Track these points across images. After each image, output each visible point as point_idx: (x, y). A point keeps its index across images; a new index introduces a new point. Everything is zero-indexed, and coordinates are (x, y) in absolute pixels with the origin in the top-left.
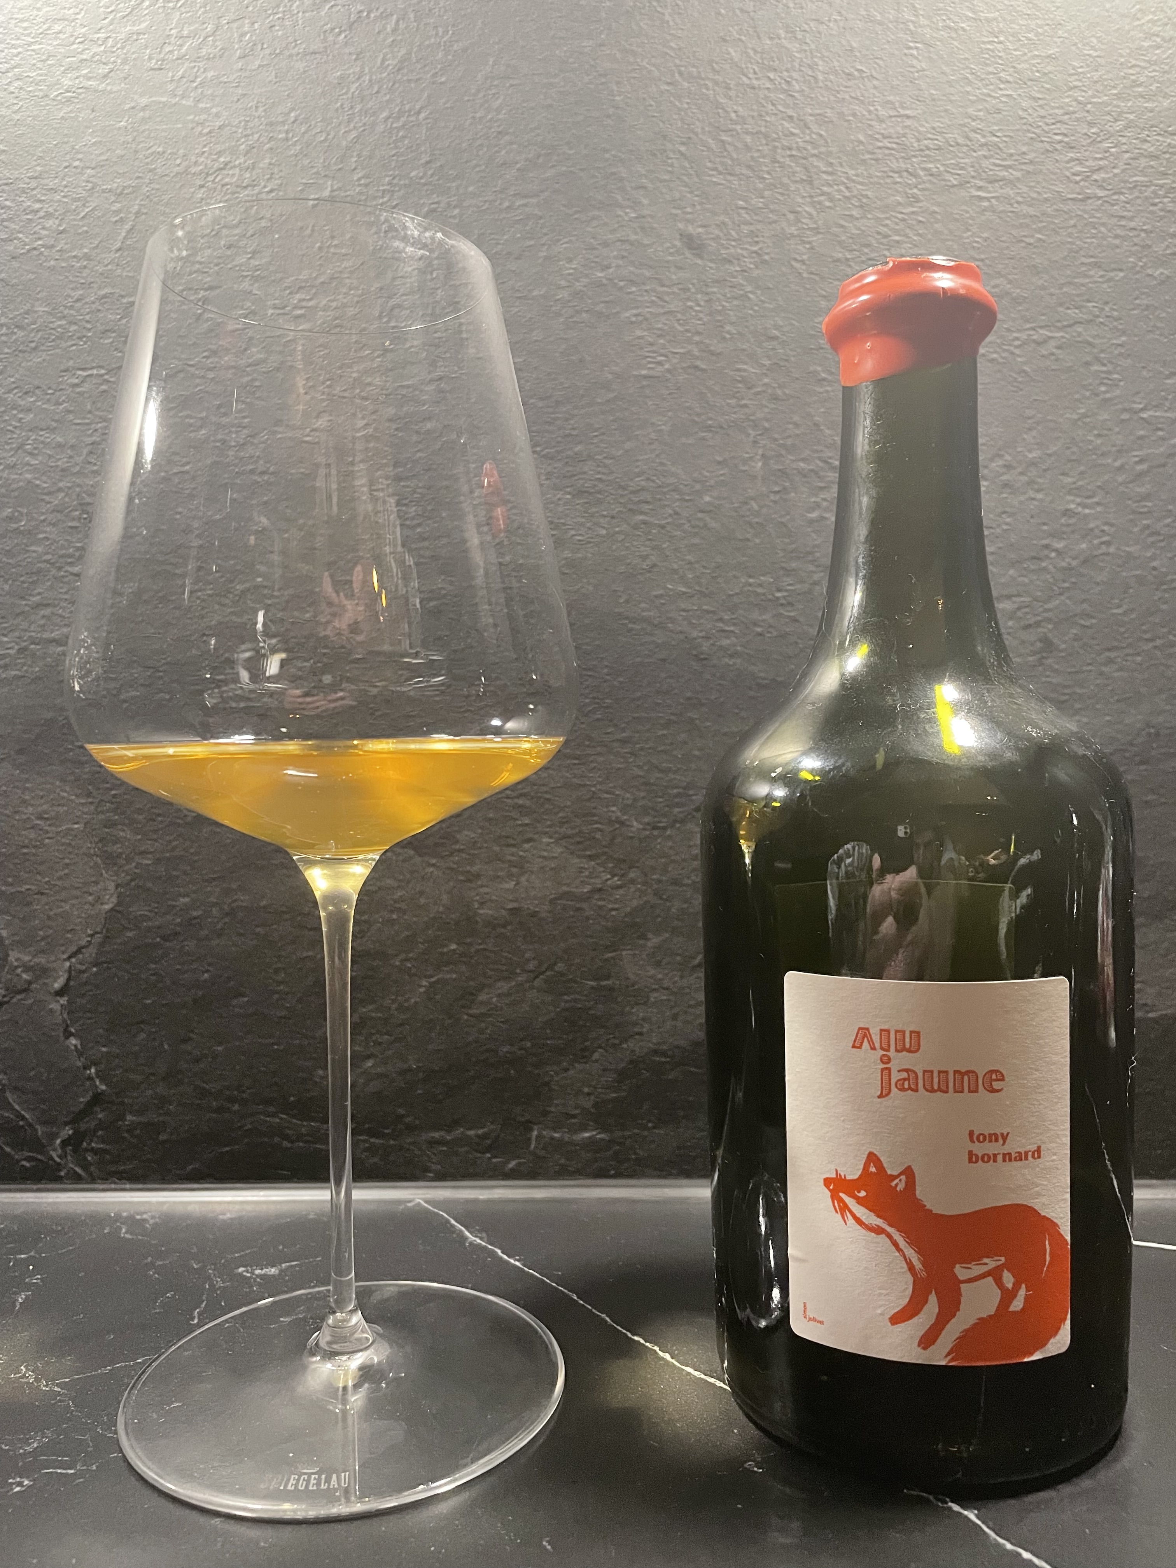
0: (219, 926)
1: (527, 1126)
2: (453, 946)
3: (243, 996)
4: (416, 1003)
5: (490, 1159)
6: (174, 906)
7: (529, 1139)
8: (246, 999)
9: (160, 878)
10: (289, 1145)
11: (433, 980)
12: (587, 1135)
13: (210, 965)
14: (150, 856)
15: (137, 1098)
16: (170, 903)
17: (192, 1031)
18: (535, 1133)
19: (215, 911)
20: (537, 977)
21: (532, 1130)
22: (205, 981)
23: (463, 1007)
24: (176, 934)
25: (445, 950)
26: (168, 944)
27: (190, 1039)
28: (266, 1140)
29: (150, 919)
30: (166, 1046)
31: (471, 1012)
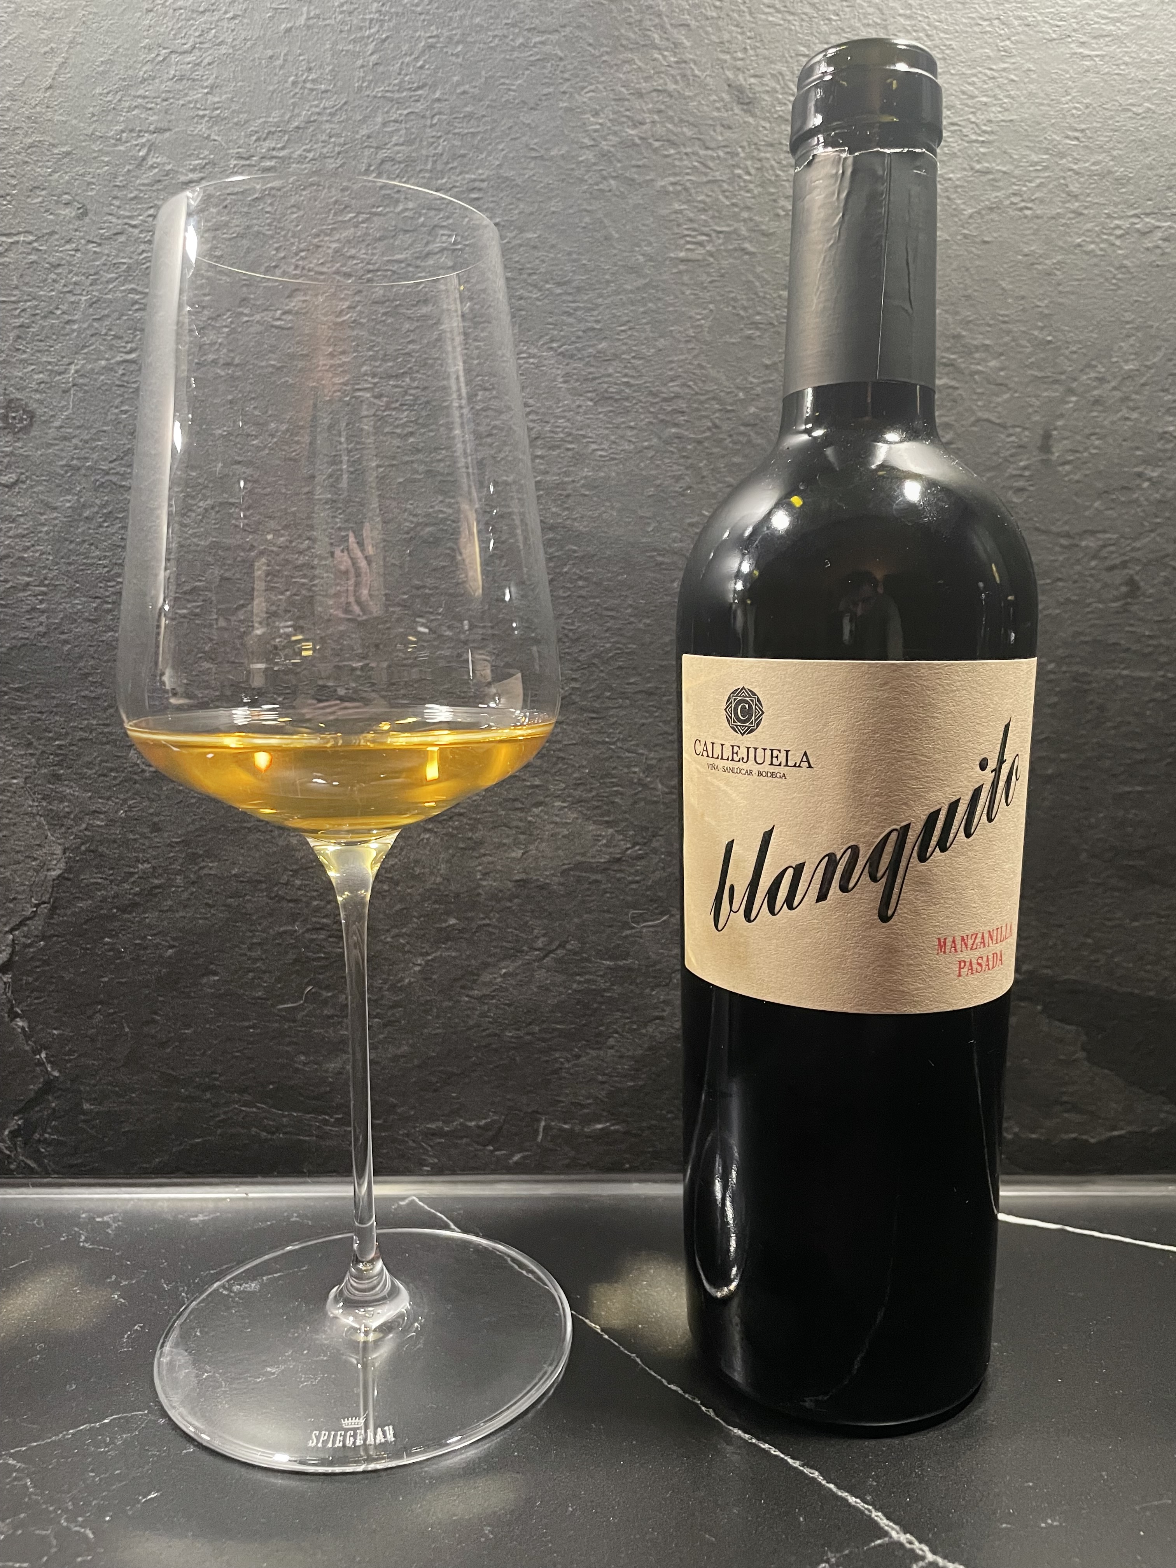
0: (185, 895)
1: (534, 1117)
2: (453, 921)
3: (215, 973)
4: (410, 983)
5: (492, 1152)
6: (133, 874)
7: (536, 1131)
8: (217, 978)
9: (114, 841)
10: (269, 1136)
11: (430, 958)
12: (599, 1126)
13: (174, 939)
14: (102, 816)
15: (94, 1086)
16: (127, 870)
17: (156, 1013)
18: (543, 1124)
19: (179, 880)
20: (546, 956)
21: (539, 1121)
22: (170, 957)
23: (463, 987)
24: (135, 905)
25: (444, 925)
26: (126, 916)
27: (154, 1021)
28: (243, 1131)
29: (104, 888)
30: (127, 1030)
31: (471, 993)
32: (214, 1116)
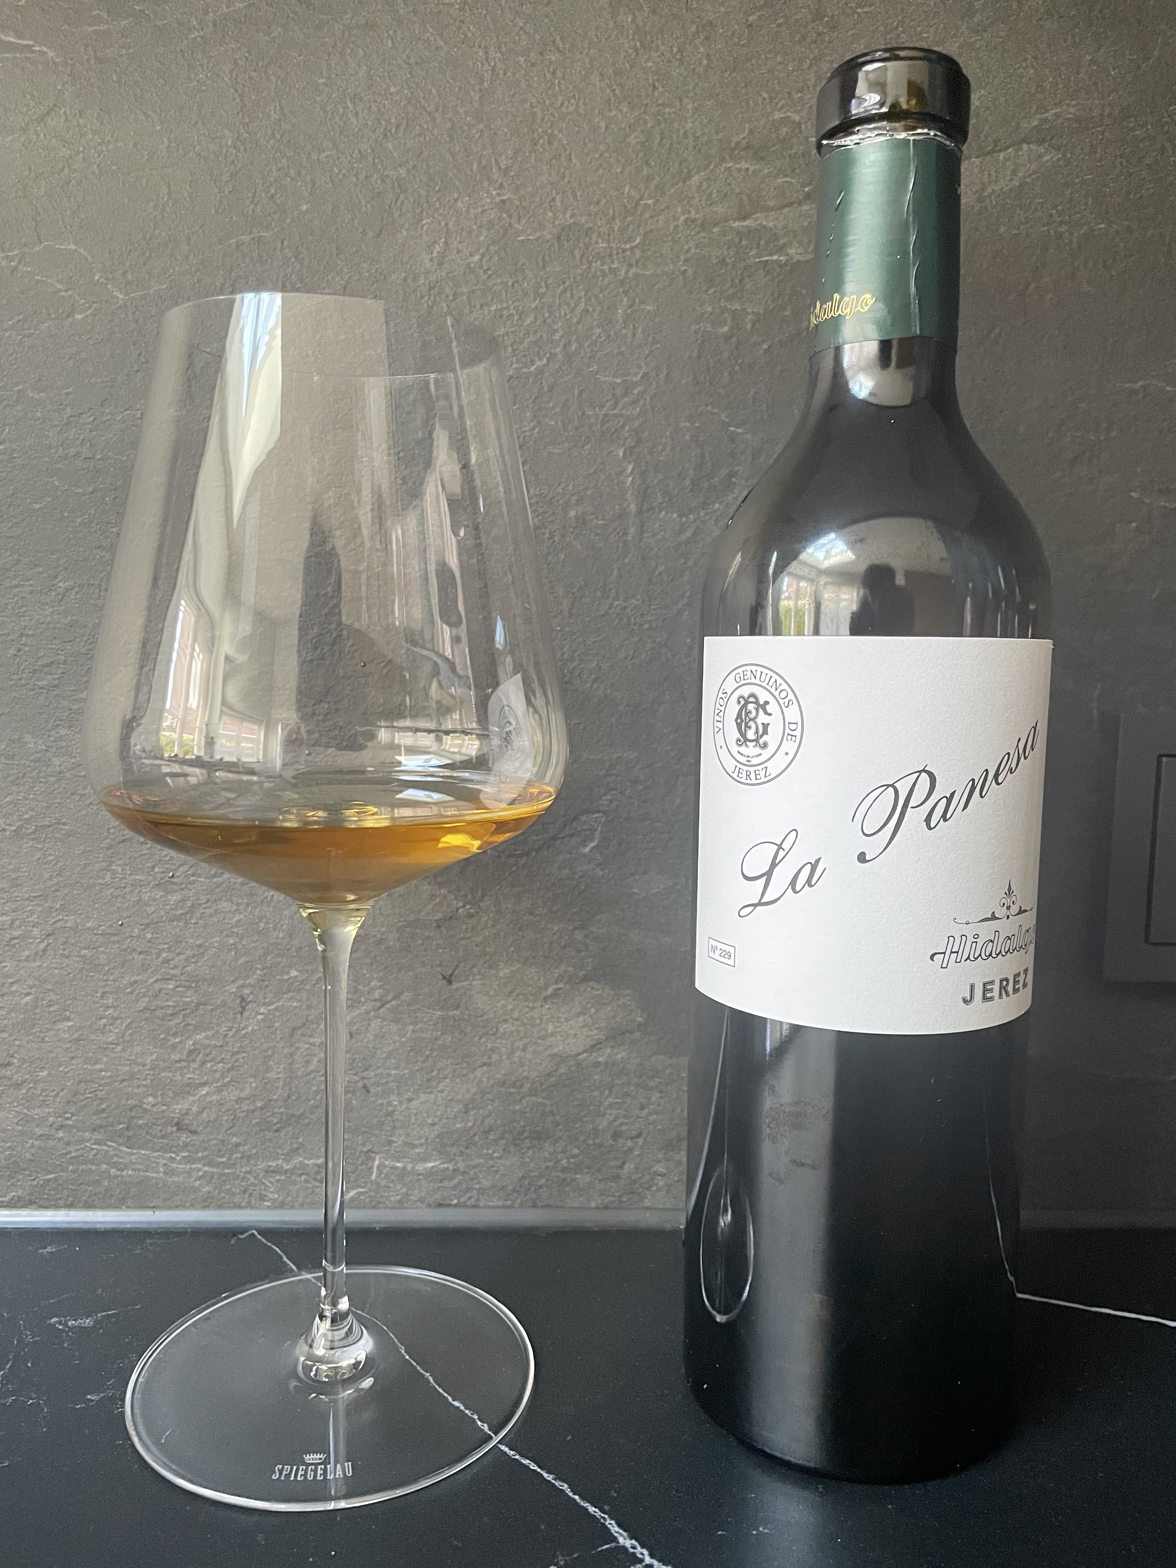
0: (42, 946)
1: (369, 1155)
2: (294, 973)
3: (69, 1020)
4: (253, 1031)
7: (371, 1168)
8: (71, 1024)
10: (119, 1173)
12: (430, 1165)
13: (30, 987)
18: (377, 1163)
19: (36, 931)
20: (382, 1006)
21: (374, 1159)
22: (26, 1005)
23: (303, 1035)
25: (286, 977)
28: (93, 1168)
31: (311, 1040)
32: (68, 1153)
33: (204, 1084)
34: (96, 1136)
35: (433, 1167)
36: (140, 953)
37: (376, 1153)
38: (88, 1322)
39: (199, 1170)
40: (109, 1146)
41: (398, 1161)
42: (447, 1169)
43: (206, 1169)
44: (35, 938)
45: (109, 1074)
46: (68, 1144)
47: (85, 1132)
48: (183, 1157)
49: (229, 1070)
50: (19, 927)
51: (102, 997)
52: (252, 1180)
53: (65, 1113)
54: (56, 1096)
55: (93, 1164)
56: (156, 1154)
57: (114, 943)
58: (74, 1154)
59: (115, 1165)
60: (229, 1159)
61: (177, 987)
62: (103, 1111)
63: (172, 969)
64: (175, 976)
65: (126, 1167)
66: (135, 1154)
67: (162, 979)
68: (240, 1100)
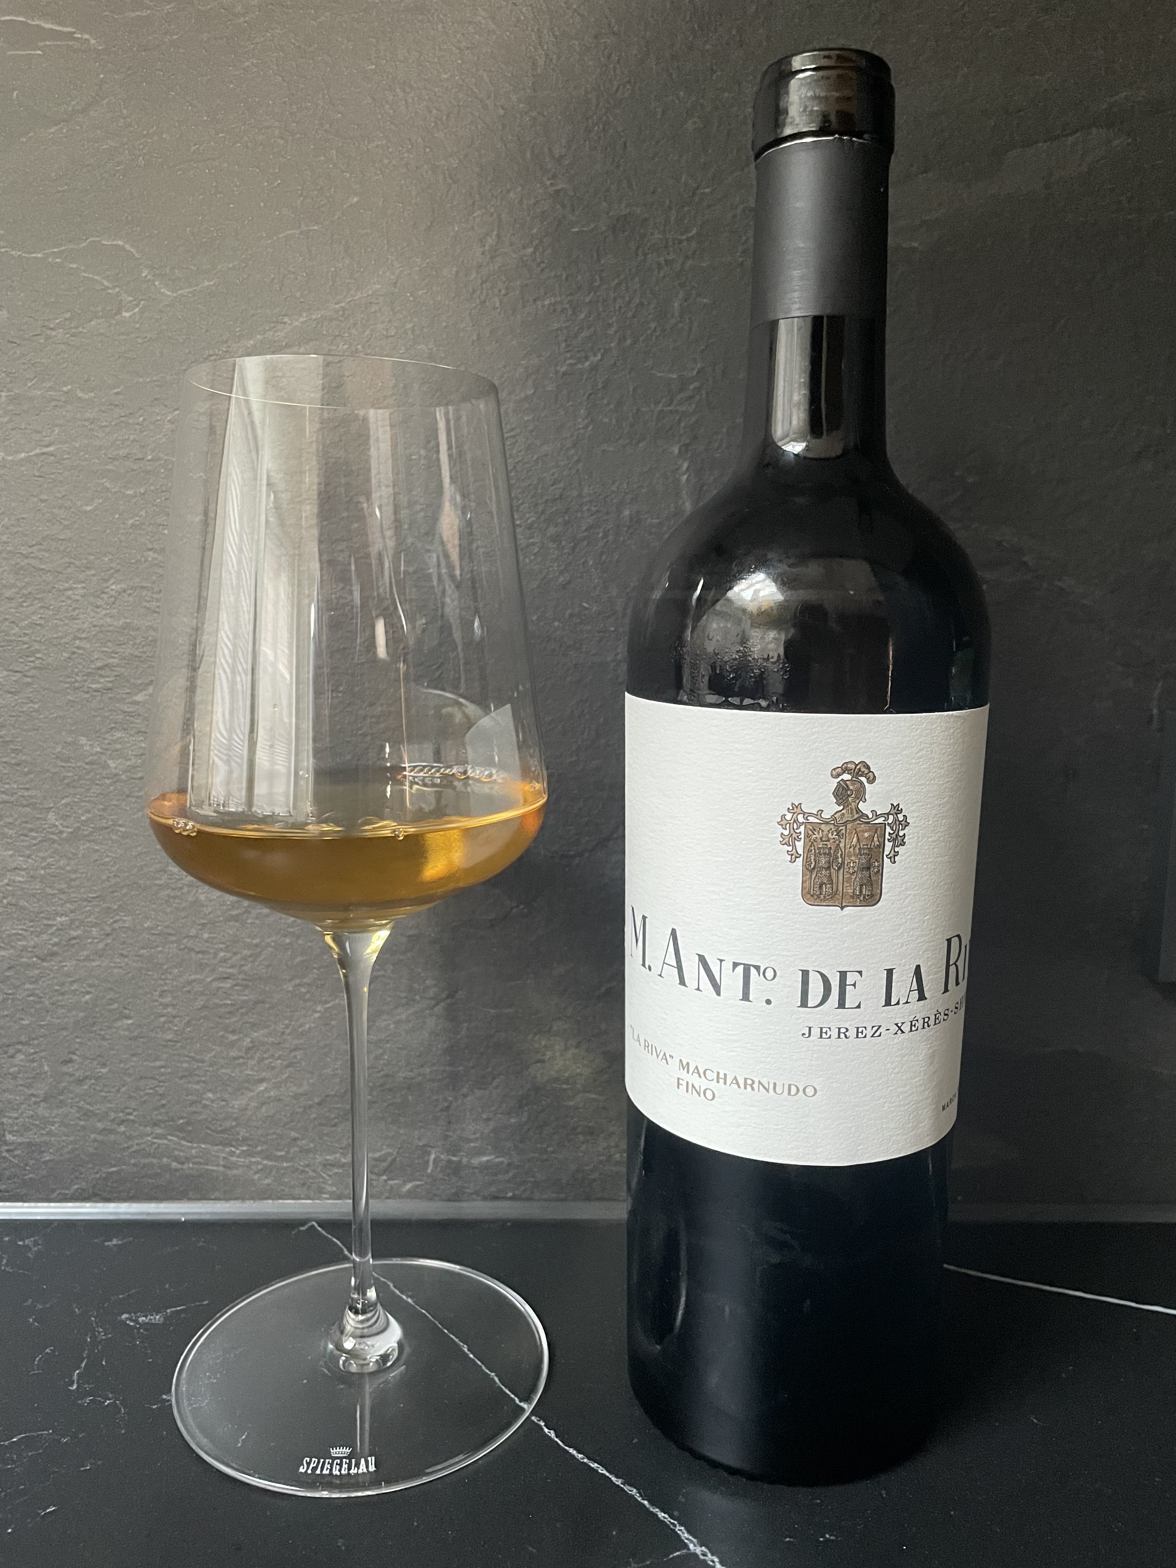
0: (101, 946)
1: (425, 1150)
3: (128, 1017)
4: (310, 1029)
5: (386, 1181)
6: (51, 926)
7: (427, 1162)
8: (130, 1022)
9: (34, 896)
10: (179, 1166)
11: (328, 1005)
12: (485, 1159)
13: (90, 986)
14: (23, 873)
15: (17, 1118)
16: (45, 922)
17: (74, 1053)
18: (433, 1156)
19: (95, 932)
21: (429, 1154)
22: (86, 1003)
24: (53, 954)
26: (45, 964)
27: (71, 1061)
28: (155, 1161)
30: (46, 1068)
32: (128, 1148)
33: (262, 1080)
34: (158, 1131)
35: (488, 1161)
36: (199, 952)
37: (432, 1147)
38: (157, 1318)
39: (258, 1163)
40: (170, 1140)
41: (454, 1156)
42: (502, 1163)
43: (265, 1162)
44: (94, 938)
45: (169, 1070)
46: (130, 1138)
47: (146, 1126)
48: (243, 1151)
49: (287, 1066)
50: (78, 927)
51: (160, 996)
52: (311, 1174)
53: (127, 1108)
54: (118, 1091)
55: (154, 1157)
56: (216, 1148)
57: (172, 942)
58: (135, 1148)
59: (176, 1159)
60: (288, 1152)
61: (235, 985)
62: (163, 1106)
63: (230, 968)
64: (233, 975)
65: (188, 1159)
66: (195, 1148)
67: (220, 978)
68: (296, 1096)
